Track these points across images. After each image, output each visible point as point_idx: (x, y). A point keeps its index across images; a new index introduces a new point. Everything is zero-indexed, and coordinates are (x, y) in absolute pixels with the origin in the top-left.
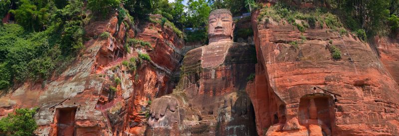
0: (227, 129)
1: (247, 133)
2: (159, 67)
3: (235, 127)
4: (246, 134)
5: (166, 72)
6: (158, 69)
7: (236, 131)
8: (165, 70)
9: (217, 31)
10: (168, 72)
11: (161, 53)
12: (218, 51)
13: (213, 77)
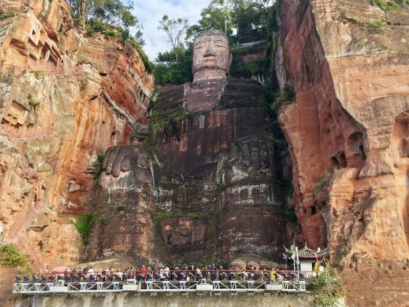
0: (236, 192)
1: (271, 197)
2: (117, 108)
3: (250, 188)
4: (268, 199)
5: (127, 120)
6: (115, 110)
7: (253, 194)
8: (127, 115)
9: (207, 61)
10: (130, 120)
11: (121, 85)
12: (209, 89)
13: (202, 126)
